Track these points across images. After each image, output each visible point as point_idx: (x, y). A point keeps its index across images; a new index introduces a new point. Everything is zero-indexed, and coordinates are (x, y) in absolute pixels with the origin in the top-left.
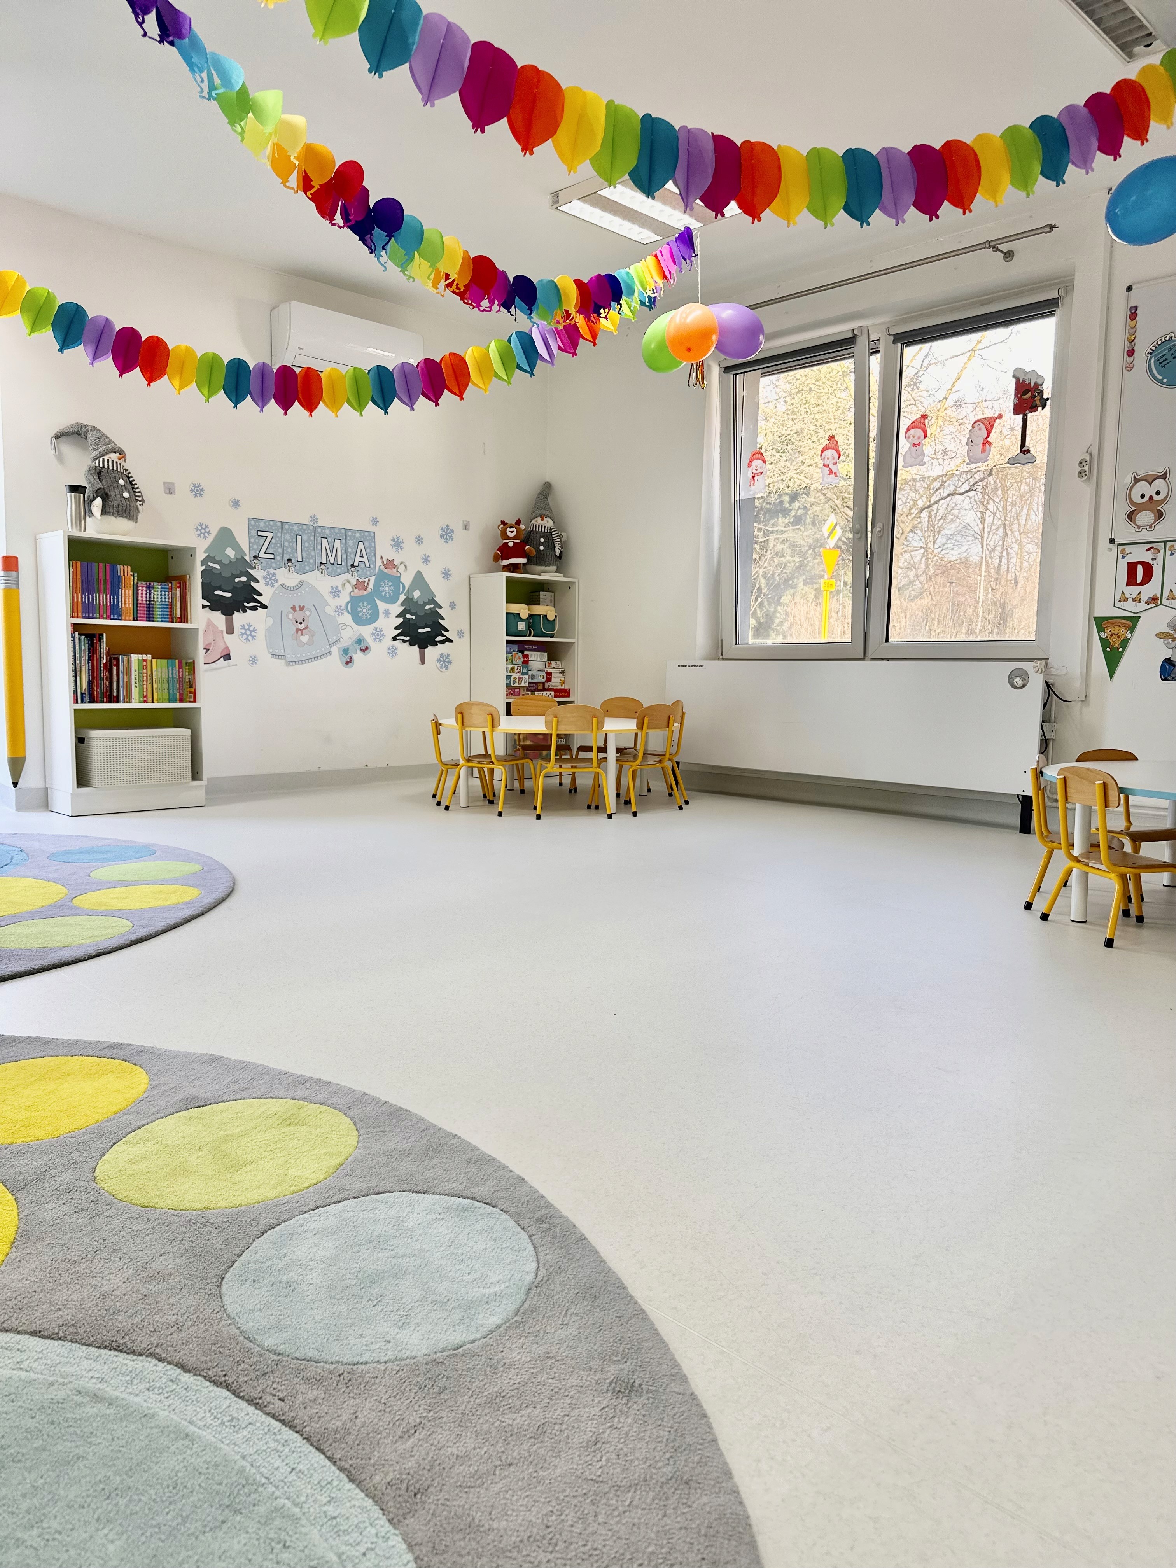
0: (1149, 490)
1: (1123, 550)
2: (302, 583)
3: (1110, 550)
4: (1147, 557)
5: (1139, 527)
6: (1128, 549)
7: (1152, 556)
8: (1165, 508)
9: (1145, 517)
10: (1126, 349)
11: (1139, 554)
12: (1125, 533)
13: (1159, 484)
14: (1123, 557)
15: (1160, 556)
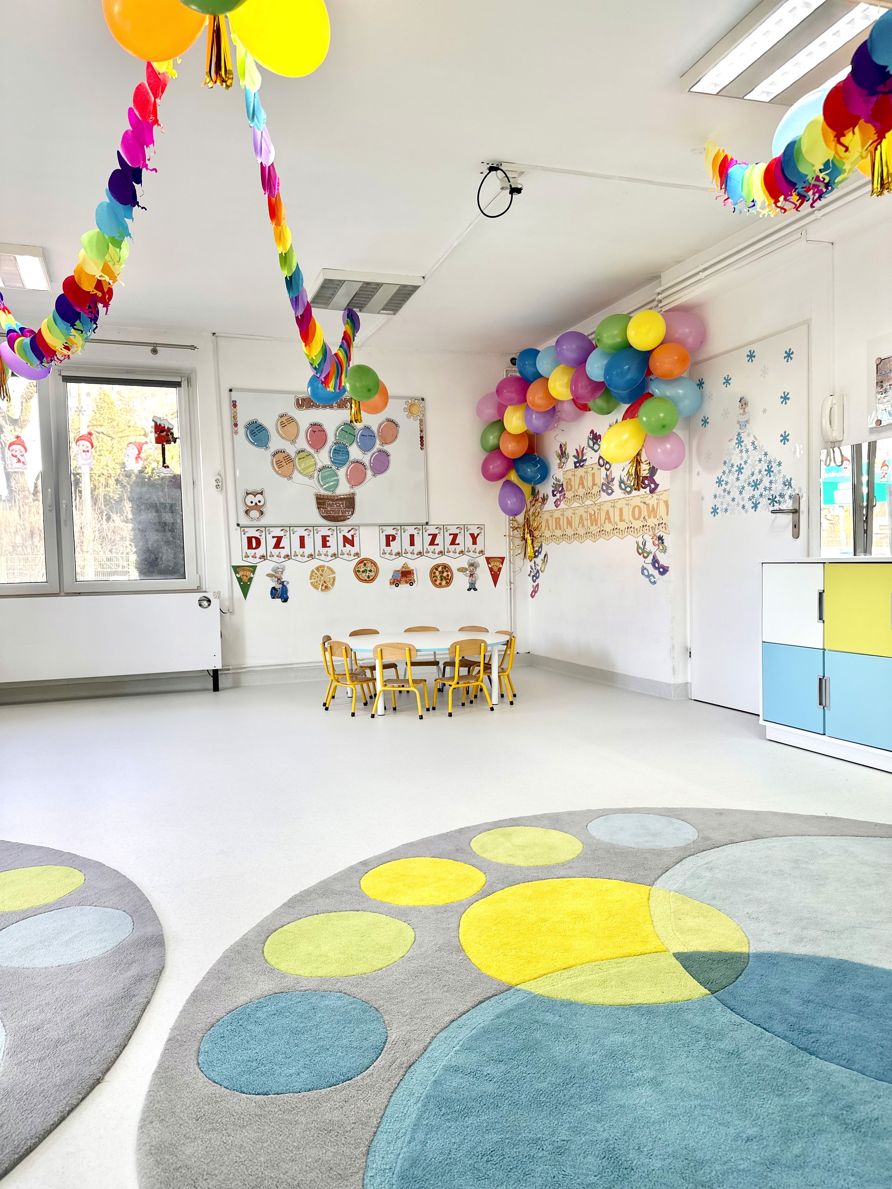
0: (255, 500)
1: (244, 530)
3: (236, 529)
4: (257, 535)
5: (252, 519)
6: (246, 529)
7: (259, 534)
8: (264, 509)
9: (254, 514)
10: (233, 423)
11: (252, 533)
12: (244, 520)
13: (259, 497)
14: (244, 534)
15: (263, 534)
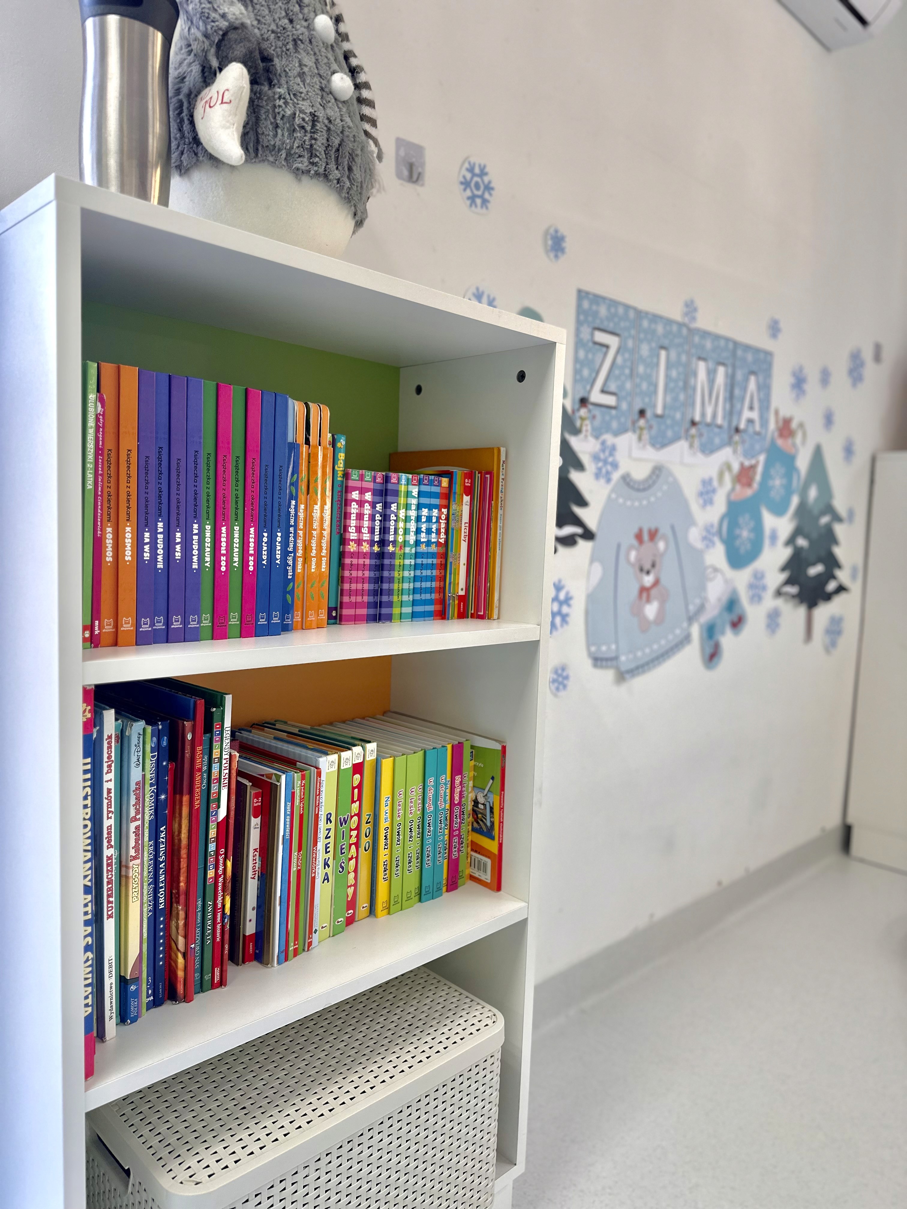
2: (658, 471)
